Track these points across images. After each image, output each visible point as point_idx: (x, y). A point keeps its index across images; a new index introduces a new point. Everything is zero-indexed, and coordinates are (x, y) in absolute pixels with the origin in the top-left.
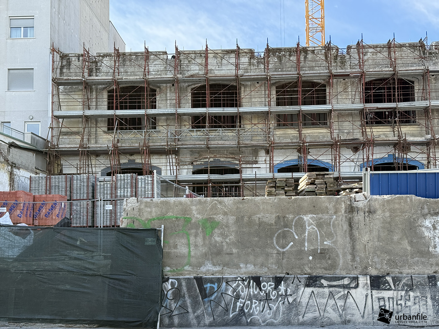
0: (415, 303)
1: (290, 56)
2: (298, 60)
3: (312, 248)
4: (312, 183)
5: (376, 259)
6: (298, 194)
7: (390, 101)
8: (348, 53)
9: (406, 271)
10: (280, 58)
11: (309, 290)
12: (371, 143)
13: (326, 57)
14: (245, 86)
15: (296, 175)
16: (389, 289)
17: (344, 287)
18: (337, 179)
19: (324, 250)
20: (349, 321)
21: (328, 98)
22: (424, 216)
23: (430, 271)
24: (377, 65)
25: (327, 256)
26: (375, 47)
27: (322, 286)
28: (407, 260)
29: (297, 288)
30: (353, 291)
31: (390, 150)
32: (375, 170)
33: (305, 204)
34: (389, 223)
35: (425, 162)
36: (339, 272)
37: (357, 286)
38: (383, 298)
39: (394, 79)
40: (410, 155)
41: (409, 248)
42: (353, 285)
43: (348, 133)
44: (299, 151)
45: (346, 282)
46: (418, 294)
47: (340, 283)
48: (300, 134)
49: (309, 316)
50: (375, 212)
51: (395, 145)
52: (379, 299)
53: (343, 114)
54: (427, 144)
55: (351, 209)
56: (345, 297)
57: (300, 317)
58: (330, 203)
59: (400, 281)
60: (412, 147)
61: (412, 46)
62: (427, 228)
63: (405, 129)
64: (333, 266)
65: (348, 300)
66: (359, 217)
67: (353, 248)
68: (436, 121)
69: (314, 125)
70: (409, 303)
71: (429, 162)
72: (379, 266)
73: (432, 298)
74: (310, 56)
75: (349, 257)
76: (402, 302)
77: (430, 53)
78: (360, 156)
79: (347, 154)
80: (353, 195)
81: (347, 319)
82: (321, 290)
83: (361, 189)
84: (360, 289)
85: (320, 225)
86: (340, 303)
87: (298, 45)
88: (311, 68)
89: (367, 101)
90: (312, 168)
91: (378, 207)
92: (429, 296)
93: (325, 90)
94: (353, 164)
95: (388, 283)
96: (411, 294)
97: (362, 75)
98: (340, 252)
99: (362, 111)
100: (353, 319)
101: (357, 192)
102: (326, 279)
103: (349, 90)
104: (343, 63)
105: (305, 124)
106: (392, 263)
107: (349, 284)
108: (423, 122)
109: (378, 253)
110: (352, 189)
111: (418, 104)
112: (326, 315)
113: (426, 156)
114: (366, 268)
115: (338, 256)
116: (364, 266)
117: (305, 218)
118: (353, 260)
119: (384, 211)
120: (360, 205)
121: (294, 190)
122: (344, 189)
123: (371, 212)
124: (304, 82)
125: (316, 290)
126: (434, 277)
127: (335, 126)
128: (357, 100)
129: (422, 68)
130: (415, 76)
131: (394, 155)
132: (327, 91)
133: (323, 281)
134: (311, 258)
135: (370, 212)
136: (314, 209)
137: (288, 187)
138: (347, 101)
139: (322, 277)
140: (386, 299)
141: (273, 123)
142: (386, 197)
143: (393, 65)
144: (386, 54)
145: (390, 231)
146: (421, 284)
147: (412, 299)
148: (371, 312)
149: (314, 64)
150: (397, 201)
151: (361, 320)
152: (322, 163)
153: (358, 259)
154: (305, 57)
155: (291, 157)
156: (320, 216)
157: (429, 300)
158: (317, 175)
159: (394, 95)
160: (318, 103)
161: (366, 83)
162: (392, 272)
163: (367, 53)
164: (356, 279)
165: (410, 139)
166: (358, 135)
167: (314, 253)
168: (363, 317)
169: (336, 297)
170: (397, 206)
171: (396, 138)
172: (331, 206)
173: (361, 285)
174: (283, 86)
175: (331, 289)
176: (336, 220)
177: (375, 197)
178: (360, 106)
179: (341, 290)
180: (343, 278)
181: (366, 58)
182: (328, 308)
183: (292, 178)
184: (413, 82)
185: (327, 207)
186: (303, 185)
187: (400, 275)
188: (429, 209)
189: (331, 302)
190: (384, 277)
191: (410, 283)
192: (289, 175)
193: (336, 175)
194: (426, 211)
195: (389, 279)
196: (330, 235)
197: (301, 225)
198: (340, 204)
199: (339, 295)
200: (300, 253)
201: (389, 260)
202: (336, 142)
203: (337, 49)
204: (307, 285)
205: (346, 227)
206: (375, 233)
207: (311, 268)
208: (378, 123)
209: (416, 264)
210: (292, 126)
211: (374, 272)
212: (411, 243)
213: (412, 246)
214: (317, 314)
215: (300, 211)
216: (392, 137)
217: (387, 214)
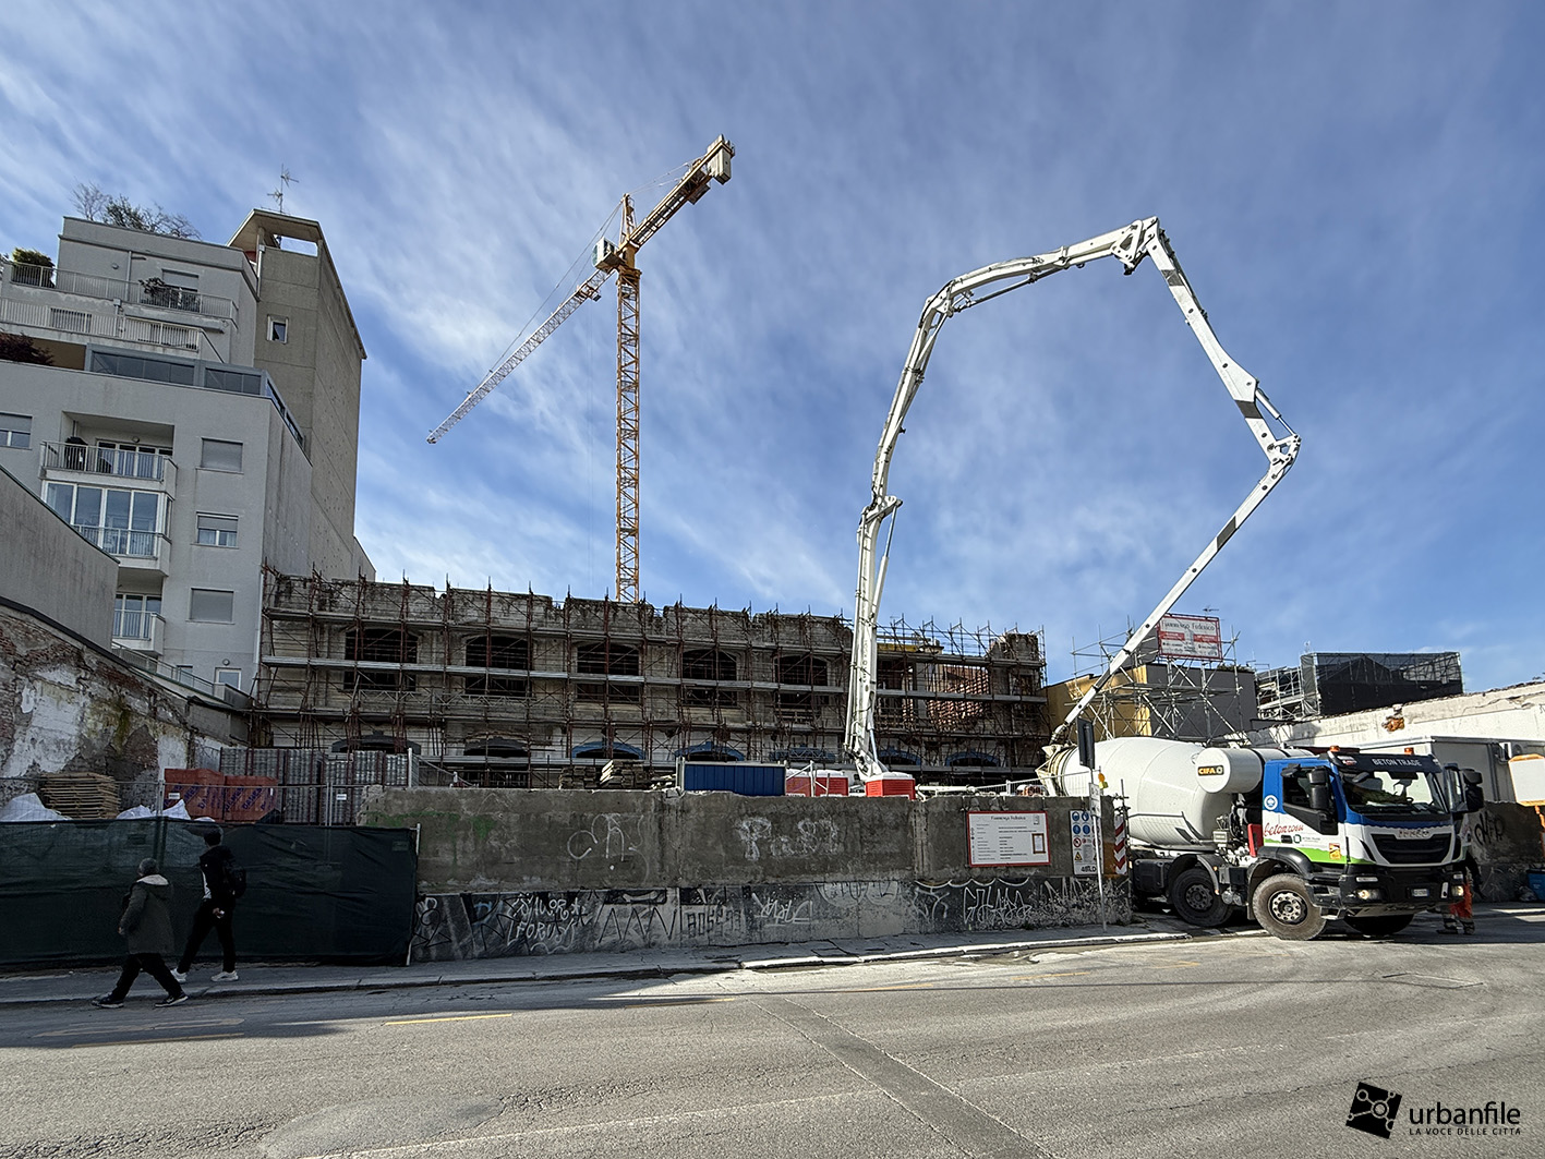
0: (728, 919)
1: (596, 611)
2: (606, 617)
3: (614, 855)
4: (618, 773)
5: (687, 868)
6: (600, 787)
7: (709, 678)
8: (665, 615)
9: (719, 881)
10: (583, 611)
11: (608, 908)
12: (688, 727)
13: (640, 617)
14: (539, 644)
15: (599, 762)
16: (700, 904)
17: (650, 902)
18: (646, 769)
19: (629, 857)
20: (654, 944)
21: (640, 667)
22: (742, 817)
23: (744, 881)
24: (697, 634)
25: (632, 865)
26: (696, 611)
27: (624, 902)
28: (721, 868)
29: (594, 906)
30: (660, 908)
31: (709, 736)
32: (691, 760)
33: (609, 800)
34: (704, 824)
35: (745, 753)
36: (645, 885)
37: (664, 902)
38: (694, 914)
39: (714, 652)
40: (729, 744)
41: (724, 854)
42: (660, 900)
43: (662, 713)
44: (604, 732)
45: (652, 896)
46: (732, 908)
47: (646, 897)
48: (606, 710)
49: (608, 940)
50: (688, 811)
51: (714, 730)
52: (689, 916)
53: (658, 689)
54: (747, 731)
55: (663, 807)
56: (651, 915)
57: (597, 942)
58: (637, 799)
59: (713, 893)
60: (732, 734)
61: (735, 615)
62: (744, 830)
63: (725, 713)
64: (639, 878)
65: (654, 919)
66: (671, 817)
67: (663, 854)
68: (758, 705)
69: (623, 701)
70: (720, 920)
71: (749, 753)
72: (690, 876)
73: (745, 913)
74: (620, 613)
75: (658, 866)
76: (714, 919)
77: (754, 626)
78: (676, 742)
79: (661, 738)
80: (664, 790)
81: (652, 941)
82: (623, 907)
83: (674, 782)
84: (668, 904)
85: (624, 827)
86: (645, 922)
87: (607, 598)
88: (622, 629)
89: (686, 675)
90: (618, 755)
91: (692, 804)
92: (743, 910)
93: (637, 658)
94: (667, 751)
95: (699, 896)
96: (724, 908)
97: (679, 645)
98: (647, 860)
99: (679, 687)
100: (659, 940)
101: (669, 786)
102: (629, 893)
103: (665, 660)
104: (659, 627)
105: (611, 698)
106: (705, 872)
107: (656, 899)
108: (744, 706)
109: (690, 860)
110: (664, 782)
111: (740, 684)
112: (628, 937)
113: (746, 745)
114: (676, 879)
115: (644, 865)
116: (673, 877)
117: (607, 818)
118: (662, 869)
119: (698, 810)
120: (673, 802)
121: (595, 780)
122: (655, 783)
123: (684, 811)
124: (613, 645)
125: (616, 907)
126: (749, 887)
127: (648, 702)
128: (674, 673)
129: (745, 642)
130: (737, 651)
131: (712, 743)
132: (640, 659)
133: (625, 896)
134: (612, 868)
135: (682, 811)
136: (620, 806)
137: (589, 777)
138: (662, 674)
139: (625, 892)
140: (697, 915)
141: (573, 694)
142: (701, 793)
143: (714, 635)
144: (707, 622)
145: (705, 835)
146: (735, 897)
147: (724, 914)
148: (679, 931)
149: (625, 625)
150: (713, 798)
151: (667, 942)
152: (632, 748)
153: (667, 868)
154: (615, 615)
155: (594, 739)
156: (625, 815)
157: (742, 914)
158: (624, 763)
159: (715, 671)
160: (628, 673)
161: (686, 655)
162: (704, 883)
163: (687, 617)
164: (664, 892)
165: (730, 725)
166: (674, 717)
167: (616, 860)
168: (670, 938)
169: (640, 915)
170: (713, 804)
171: (715, 723)
172: (638, 803)
173: (669, 900)
174: (588, 647)
175: (634, 906)
176: (644, 820)
177: (689, 793)
178: (677, 681)
179: (646, 906)
180: (649, 892)
181: (684, 623)
182: (630, 930)
183: (594, 766)
184: (735, 658)
185: (634, 804)
186: (606, 775)
187: (713, 887)
188: (746, 808)
189: (635, 921)
190: (695, 889)
191: (723, 895)
192: (590, 761)
193: (647, 764)
194: (744, 811)
195: (701, 891)
196: (636, 839)
197: (602, 827)
198: (650, 801)
199: (644, 912)
200: (600, 862)
201: (702, 868)
202: (649, 723)
203: (653, 609)
204: (606, 902)
205: (655, 828)
206: (688, 837)
207: (611, 880)
208: (698, 704)
209: (730, 872)
210: (596, 700)
211: (685, 884)
212: (726, 848)
213: (727, 852)
214: (617, 937)
215: (601, 808)
216: (712, 723)
217: (702, 814)
